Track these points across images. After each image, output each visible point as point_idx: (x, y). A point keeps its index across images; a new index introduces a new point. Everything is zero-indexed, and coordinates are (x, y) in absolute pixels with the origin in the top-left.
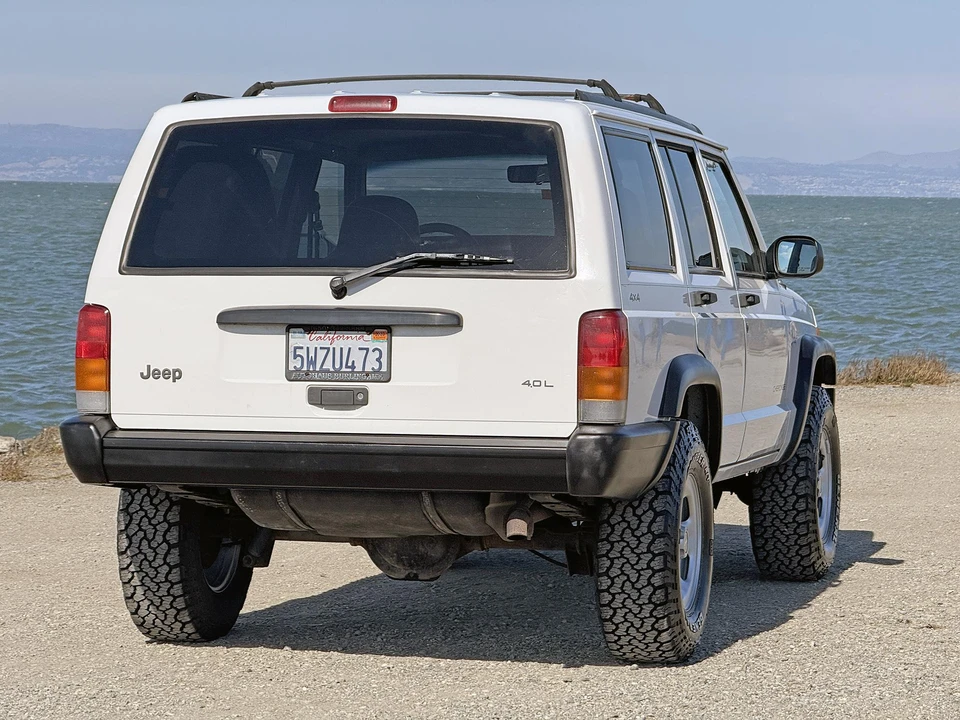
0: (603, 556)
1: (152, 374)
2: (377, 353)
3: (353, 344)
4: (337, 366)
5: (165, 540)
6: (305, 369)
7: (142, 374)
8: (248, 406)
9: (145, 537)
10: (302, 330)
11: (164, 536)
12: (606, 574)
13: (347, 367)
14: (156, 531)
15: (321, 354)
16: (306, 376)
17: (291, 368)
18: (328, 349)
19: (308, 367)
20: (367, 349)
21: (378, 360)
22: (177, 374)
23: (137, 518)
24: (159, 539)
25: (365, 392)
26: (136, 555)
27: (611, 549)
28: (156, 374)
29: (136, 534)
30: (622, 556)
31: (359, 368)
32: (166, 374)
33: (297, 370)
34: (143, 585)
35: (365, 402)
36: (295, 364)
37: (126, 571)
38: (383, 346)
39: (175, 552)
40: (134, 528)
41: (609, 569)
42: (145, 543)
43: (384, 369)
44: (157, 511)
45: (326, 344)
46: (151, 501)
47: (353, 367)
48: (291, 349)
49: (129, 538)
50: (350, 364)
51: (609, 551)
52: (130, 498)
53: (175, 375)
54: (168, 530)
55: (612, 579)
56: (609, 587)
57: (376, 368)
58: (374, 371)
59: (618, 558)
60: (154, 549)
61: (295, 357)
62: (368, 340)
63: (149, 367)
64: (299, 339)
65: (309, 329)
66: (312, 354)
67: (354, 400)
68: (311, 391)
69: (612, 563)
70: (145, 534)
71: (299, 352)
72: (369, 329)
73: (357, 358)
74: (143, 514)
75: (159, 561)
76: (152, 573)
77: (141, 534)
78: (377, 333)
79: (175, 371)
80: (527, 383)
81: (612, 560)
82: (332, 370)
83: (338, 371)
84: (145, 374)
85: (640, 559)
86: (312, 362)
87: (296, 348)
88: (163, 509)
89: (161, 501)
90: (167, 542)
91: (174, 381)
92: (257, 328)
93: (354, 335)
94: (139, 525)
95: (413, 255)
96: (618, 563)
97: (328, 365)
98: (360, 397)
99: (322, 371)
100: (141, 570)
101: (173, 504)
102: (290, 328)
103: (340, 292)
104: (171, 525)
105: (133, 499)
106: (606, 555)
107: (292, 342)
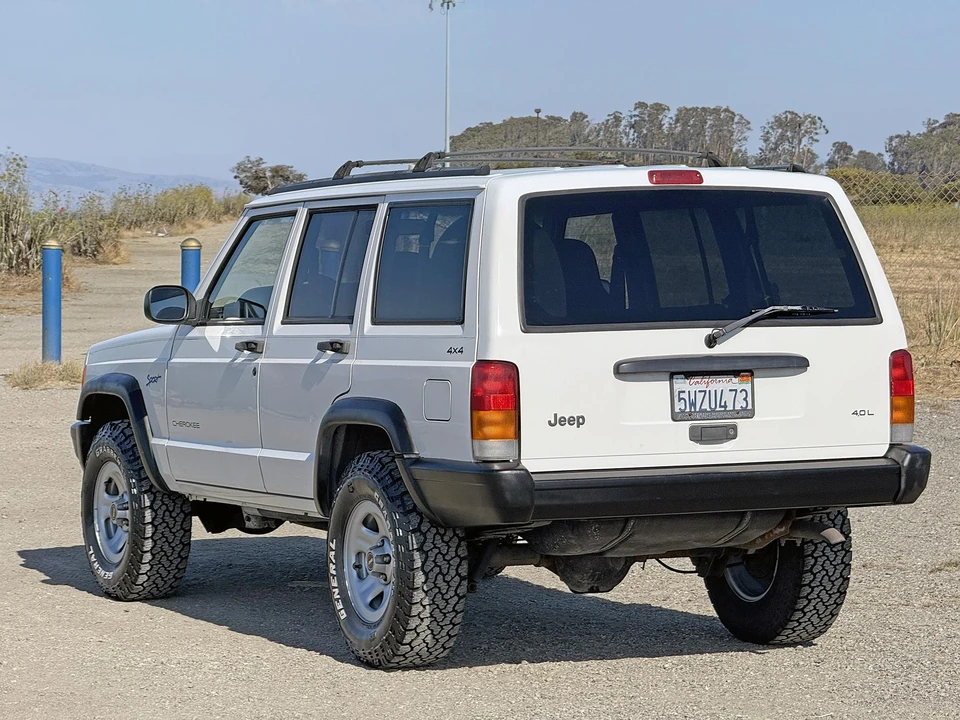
0: (809, 556)
1: (559, 421)
2: (744, 393)
3: (723, 386)
4: (713, 406)
5: (458, 574)
6: (688, 410)
7: (550, 422)
8: (641, 445)
9: (440, 573)
10: (683, 376)
11: (457, 570)
12: (811, 571)
13: (721, 406)
14: (450, 565)
15: (700, 396)
16: (689, 417)
17: (677, 410)
18: (705, 391)
19: (690, 408)
20: (736, 390)
21: (745, 399)
22: (581, 420)
23: (432, 555)
24: (453, 572)
25: (734, 428)
26: (431, 589)
27: (815, 550)
28: (562, 421)
29: (432, 570)
30: (824, 555)
31: (730, 408)
32: (571, 421)
33: (682, 411)
34: (432, 616)
35: (735, 437)
36: (679, 405)
37: (419, 605)
38: (748, 387)
39: (465, 583)
40: (430, 564)
41: (813, 566)
42: (440, 577)
43: (750, 407)
44: (449, 547)
45: (703, 387)
46: (442, 539)
47: (725, 406)
48: (676, 394)
49: (426, 574)
50: (723, 404)
51: (814, 552)
52: (422, 537)
53: (579, 421)
54: (459, 565)
55: (815, 575)
56: (811, 582)
57: (744, 406)
58: (744, 409)
59: (820, 557)
60: (448, 582)
61: (680, 399)
62: (735, 382)
63: (556, 415)
64: (681, 384)
65: (688, 375)
66: (692, 397)
67: (728, 434)
68: (692, 429)
69: (816, 561)
70: (441, 570)
71: (682, 395)
72: (736, 373)
73: (728, 398)
74: (437, 551)
75: (451, 593)
76: (442, 604)
77: (437, 570)
78: (743, 376)
79: (579, 418)
80: (855, 413)
81: (816, 559)
82: (708, 409)
83: (713, 411)
84: (553, 422)
85: (837, 556)
86: (693, 404)
87: (680, 392)
88: (453, 545)
89: (451, 539)
90: (459, 575)
91: (578, 427)
92: (646, 376)
93: (725, 379)
94: (434, 561)
95: (771, 308)
96: (820, 561)
97: (706, 406)
98: (732, 433)
99: (701, 411)
100: (434, 603)
101: (461, 540)
102: (672, 375)
103: (711, 342)
104: (462, 559)
105: (426, 538)
106: (811, 555)
107: (676, 387)
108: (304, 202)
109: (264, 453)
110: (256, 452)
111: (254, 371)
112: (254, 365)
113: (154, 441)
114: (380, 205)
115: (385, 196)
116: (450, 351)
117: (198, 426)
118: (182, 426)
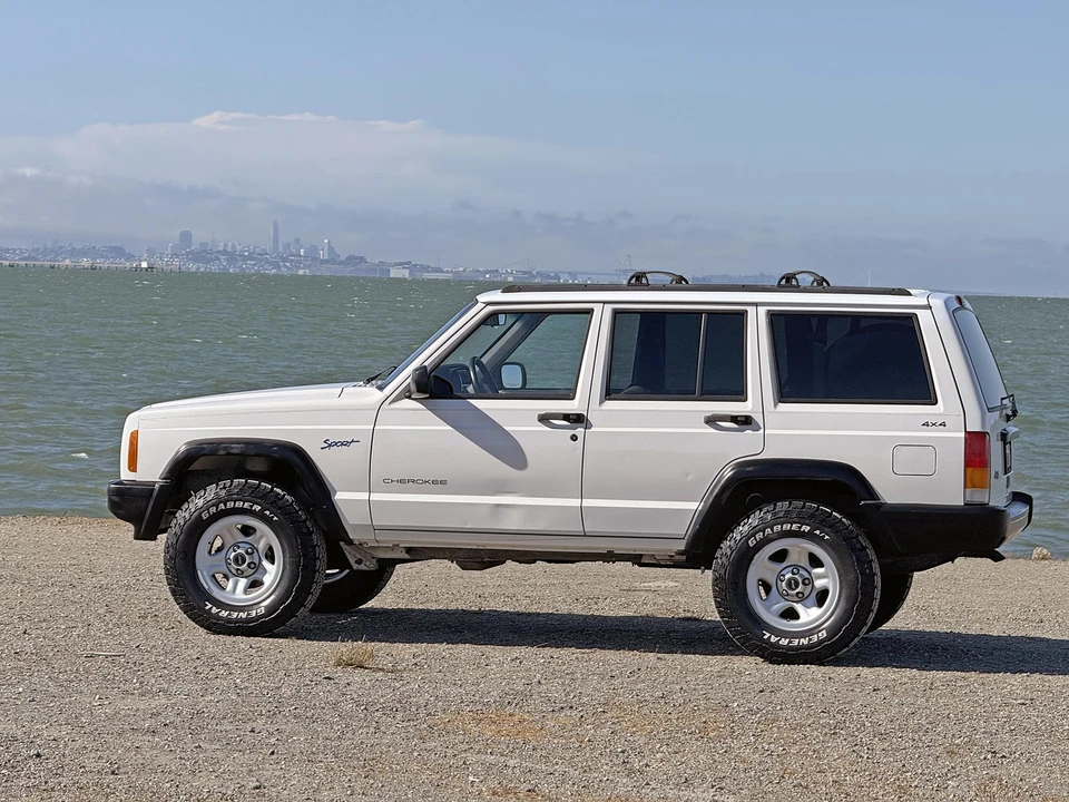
108: (604, 303)
109: (587, 503)
110: (576, 502)
111: (574, 438)
112: (572, 432)
113: (340, 497)
114: (751, 310)
115: (756, 304)
116: (926, 424)
117: (443, 482)
118: (405, 483)
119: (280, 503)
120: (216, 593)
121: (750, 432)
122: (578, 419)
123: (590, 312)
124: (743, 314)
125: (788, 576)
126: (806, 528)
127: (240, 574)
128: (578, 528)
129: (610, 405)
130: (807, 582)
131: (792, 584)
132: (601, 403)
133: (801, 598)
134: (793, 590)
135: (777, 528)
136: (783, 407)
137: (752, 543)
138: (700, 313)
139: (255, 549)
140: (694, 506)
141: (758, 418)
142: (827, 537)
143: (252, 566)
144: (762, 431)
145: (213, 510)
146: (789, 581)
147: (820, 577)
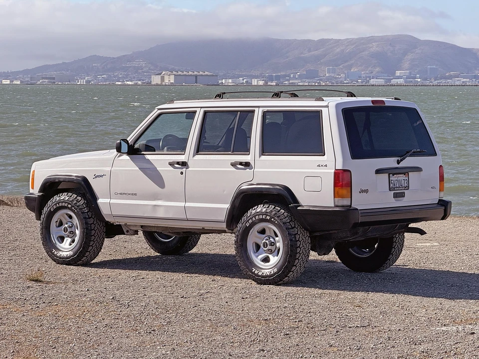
1: (362, 191)
7: (359, 192)
15: (396, 182)
16: (393, 189)
17: (391, 187)
21: (407, 183)
25: (404, 193)
31: (403, 186)
38: (407, 178)
43: (408, 186)
45: (397, 178)
53: (366, 191)
61: (391, 183)
62: (404, 177)
63: (361, 189)
65: (393, 174)
67: (402, 195)
68: (394, 194)
72: (404, 173)
73: (403, 182)
78: (406, 175)
80: (432, 188)
83: (399, 187)
86: (394, 185)
99: (396, 187)
102: (389, 174)
103: (398, 162)
107: (391, 179)
108: (201, 108)
109: (188, 204)
110: (182, 204)
111: (182, 173)
112: (181, 170)
113: (100, 201)
114: (256, 109)
115: (259, 107)
116: (319, 166)
117: (135, 194)
118: (123, 195)
119: (78, 204)
120: (59, 245)
121: (248, 170)
122: (184, 164)
123: (195, 112)
124: (253, 112)
125: (264, 241)
126: (268, 218)
127: (68, 236)
128: (184, 217)
129: (198, 157)
130: (273, 244)
131: (265, 245)
132: (193, 156)
133: (271, 252)
134: (265, 248)
135: (257, 217)
136: (263, 157)
137: (248, 225)
138: (237, 111)
139: (73, 225)
140: (227, 206)
141: (252, 163)
142: (276, 222)
143: (72, 233)
144: (253, 169)
145: (55, 207)
146: (264, 243)
147: (278, 242)
